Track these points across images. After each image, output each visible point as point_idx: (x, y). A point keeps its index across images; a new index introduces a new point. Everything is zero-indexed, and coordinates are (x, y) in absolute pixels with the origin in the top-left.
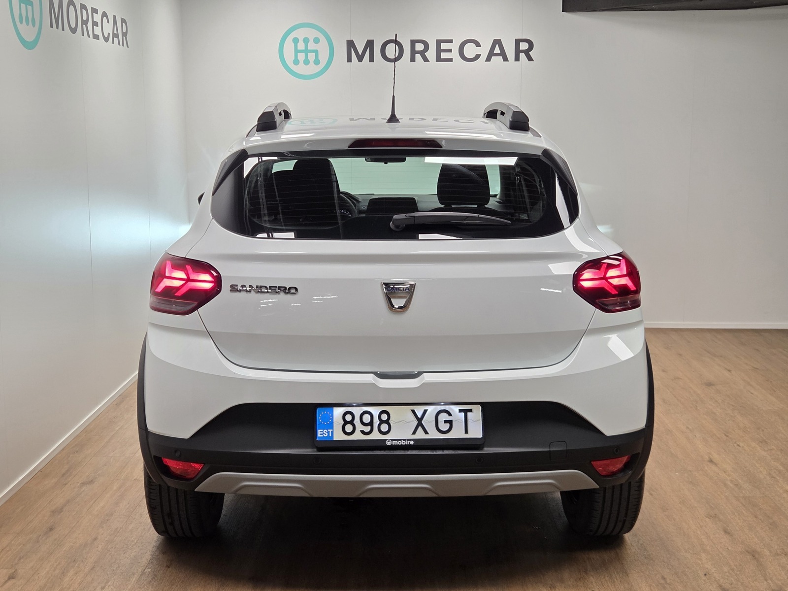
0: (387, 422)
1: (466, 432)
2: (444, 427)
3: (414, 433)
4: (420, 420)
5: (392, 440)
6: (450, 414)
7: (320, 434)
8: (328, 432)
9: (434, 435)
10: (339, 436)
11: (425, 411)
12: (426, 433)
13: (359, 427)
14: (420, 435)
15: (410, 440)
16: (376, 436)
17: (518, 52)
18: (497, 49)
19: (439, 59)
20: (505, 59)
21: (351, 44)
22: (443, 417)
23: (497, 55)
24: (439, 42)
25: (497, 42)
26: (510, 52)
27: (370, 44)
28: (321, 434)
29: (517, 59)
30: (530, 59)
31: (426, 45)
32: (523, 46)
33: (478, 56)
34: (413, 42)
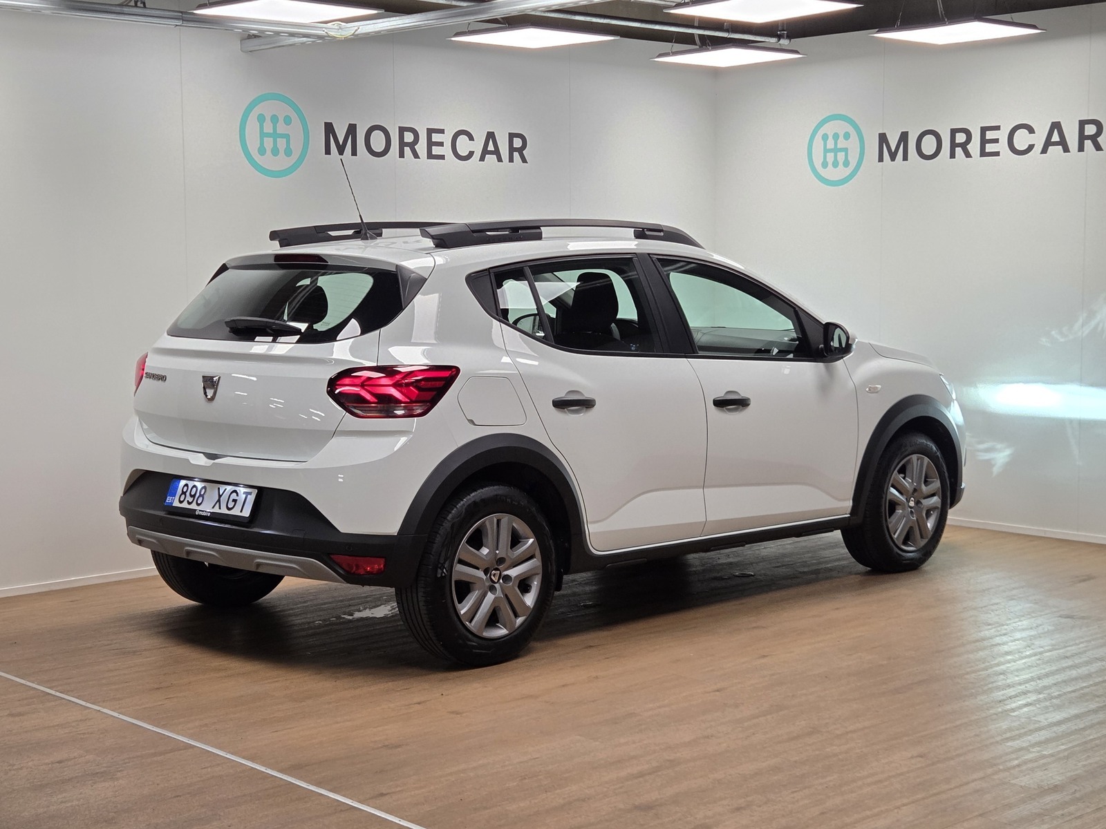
0: (203, 495)
1: (241, 511)
2: (231, 504)
3: (213, 507)
4: (220, 496)
5: (200, 511)
6: (238, 495)
8: (172, 498)
9: (224, 511)
10: (176, 504)
12: (219, 508)
13: (188, 497)
14: (216, 510)
15: (208, 512)
16: (193, 506)
17: (1082, 137)
18: (1055, 137)
19: (983, 153)
20: (1066, 150)
21: (884, 139)
22: (233, 496)
23: (1056, 144)
24: (984, 130)
25: (1056, 126)
26: (1072, 139)
27: (904, 137)
28: (169, 499)
29: (1081, 148)
30: (1098, 147)
31: (968, 133)
32: (1090, 130)
33: (1031, 147)
34: (954, 132)
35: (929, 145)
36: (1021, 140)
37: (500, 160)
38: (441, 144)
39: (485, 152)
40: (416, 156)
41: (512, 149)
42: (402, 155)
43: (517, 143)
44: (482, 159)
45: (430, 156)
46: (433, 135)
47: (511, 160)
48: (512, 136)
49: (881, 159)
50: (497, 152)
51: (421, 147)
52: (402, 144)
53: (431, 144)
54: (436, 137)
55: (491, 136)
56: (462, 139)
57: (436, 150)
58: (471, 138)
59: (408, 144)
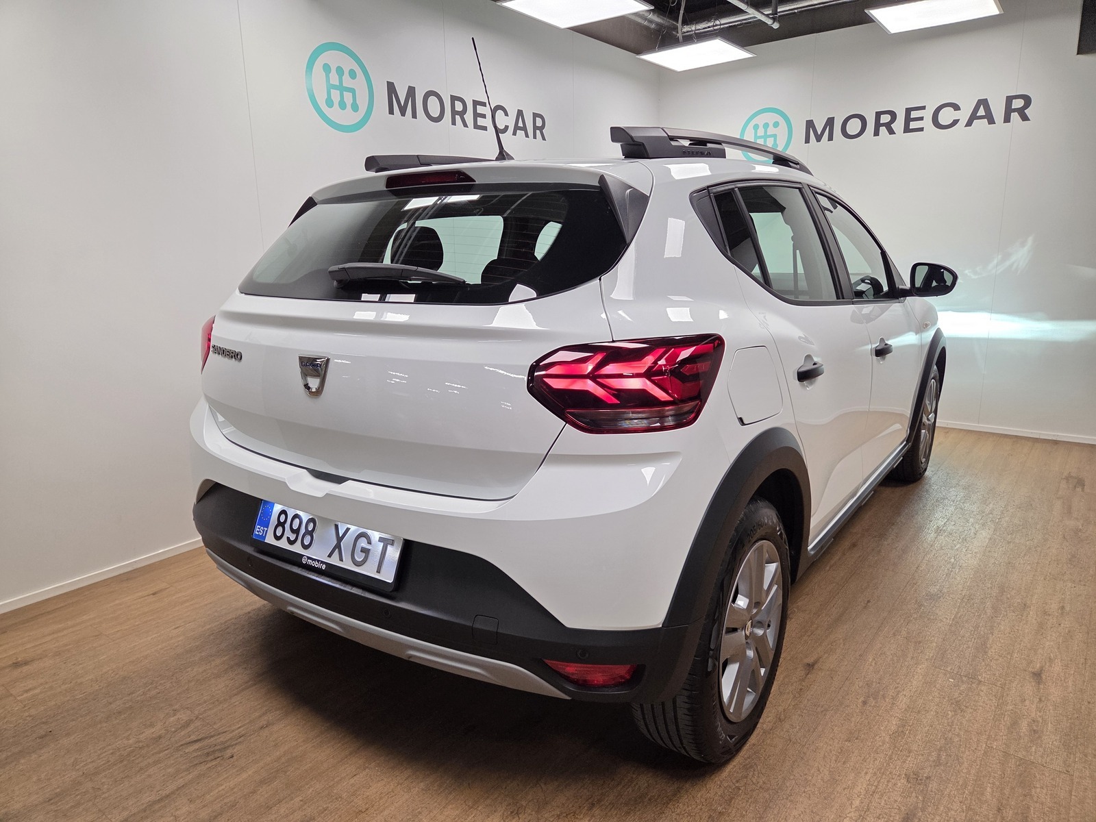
0: (311, 533)
1: (378, 571)
2: (359, 557)
3: (330, 556)
4: (339, 539)
5: (309, 558)
6: (369, 543)
7: (258, 531)
8: (263, 531)
9: (347, 565)
10: (270, 539)
11: (348, 529)
12: (341, 560)
13: (288, 533)
14: (334, 561)
15: (322, 562)
16: (297, 548)
17: (1009, 111)
18: (982, 112)
19: (907, 129)
20: (991, 121)
21: (810, 124)
22: (363, 543)
23: (981, 117)
24: (908, 111)
25: (983, 103)
26: (999, 112)
27: (830, 122)
29: (1007, 119)
30: (1025, 118)
31: (893, 115)
32: (1018, 104)
33: (955, 122)
34: (878, 114)
35: (854, 126)
36: (946, 116)
37: (527, 136)
38: (484, 116)
39: (516, 128)
40: (465, 125)
41: (535, 128)
42: (454, 123)
43: (539, 122)
44: (514, 134)
45: (476, 126)
46: (478, 107)
47: (535, 137)
48: (535, 115)
49: (807, 141)
50: (524, 129)
51: (469, 117)
52: (454, 113)
53: (476, 115)
54: (480, 109)
55: (520, 113)
56: (499, 113)
57: (481, 121)
58: (506, 114)
59: (458, 113)
